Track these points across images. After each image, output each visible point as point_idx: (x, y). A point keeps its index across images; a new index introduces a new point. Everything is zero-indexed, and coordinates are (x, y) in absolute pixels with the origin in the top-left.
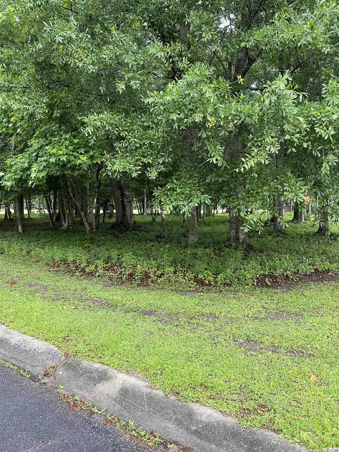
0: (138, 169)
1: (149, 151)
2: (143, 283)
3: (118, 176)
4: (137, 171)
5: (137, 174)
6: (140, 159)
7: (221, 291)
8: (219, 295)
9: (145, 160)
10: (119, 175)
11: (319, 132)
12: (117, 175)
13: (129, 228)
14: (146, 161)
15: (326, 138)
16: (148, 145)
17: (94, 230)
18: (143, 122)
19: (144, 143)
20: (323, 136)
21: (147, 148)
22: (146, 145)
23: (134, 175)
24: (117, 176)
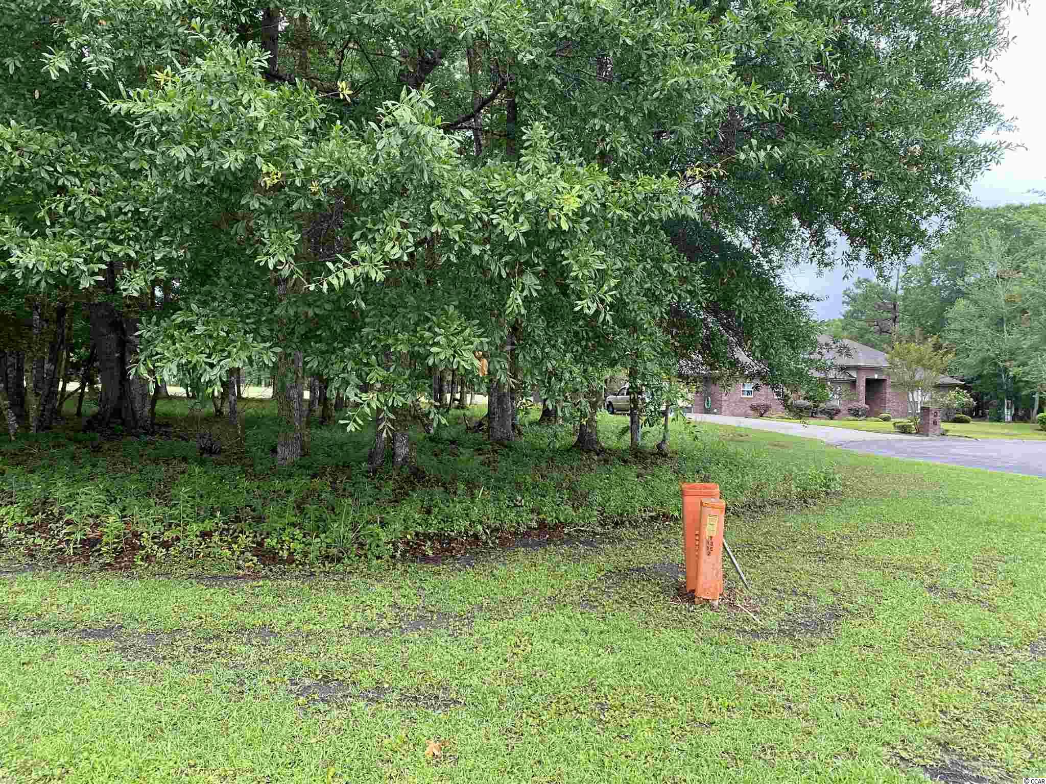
0: (97, 270)
1: (131, 230)
2: (120, 563)
3: (43, 284)
4: (93, 274)
5: (93, 283)
6: (107, 246)
7: (312, 574)
8: (303, 583)
9: (116, 249)
10: (46, 281)
11: (499, 224)
12: (41, 280)
13: (135, 428)
14: (119, 252)
15: (511, 239)
16: (130, 215)
17: (33, 431)
18: (128, 160)
19: (120, 209)
20: (507, 233)
21: (127, 222)
22: (126, 214)
23: (86, 283)
24: (38, 283)
